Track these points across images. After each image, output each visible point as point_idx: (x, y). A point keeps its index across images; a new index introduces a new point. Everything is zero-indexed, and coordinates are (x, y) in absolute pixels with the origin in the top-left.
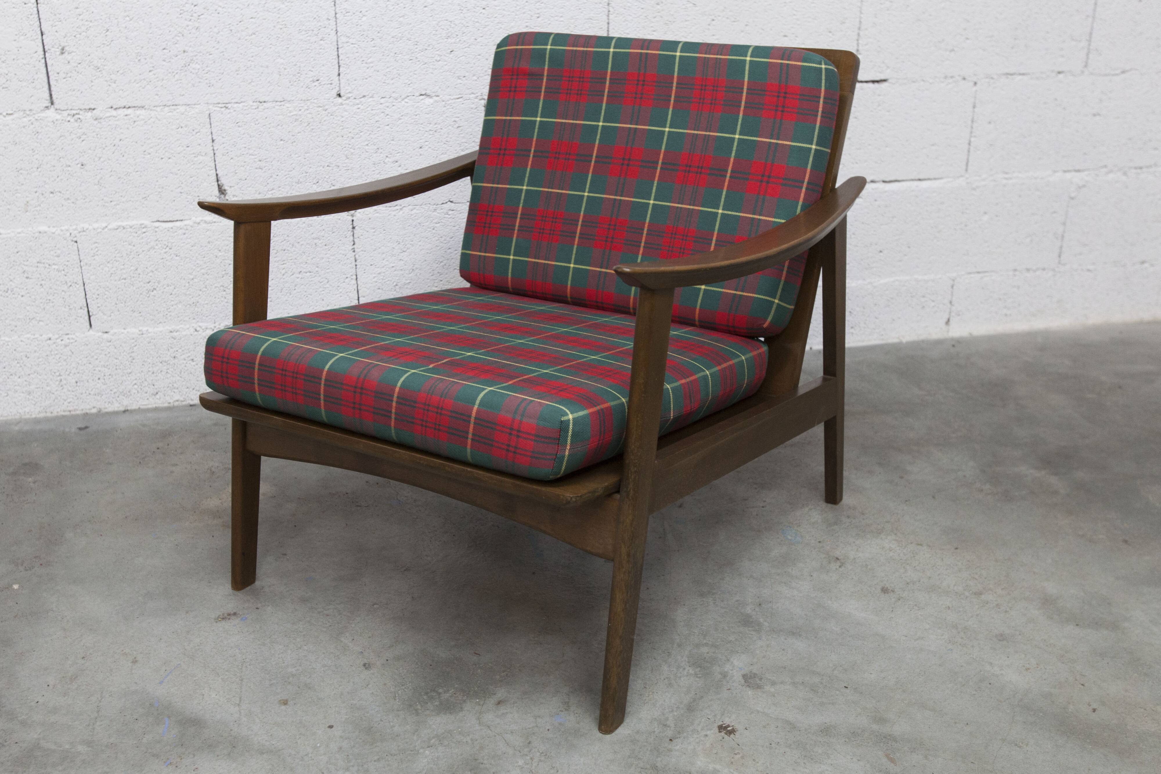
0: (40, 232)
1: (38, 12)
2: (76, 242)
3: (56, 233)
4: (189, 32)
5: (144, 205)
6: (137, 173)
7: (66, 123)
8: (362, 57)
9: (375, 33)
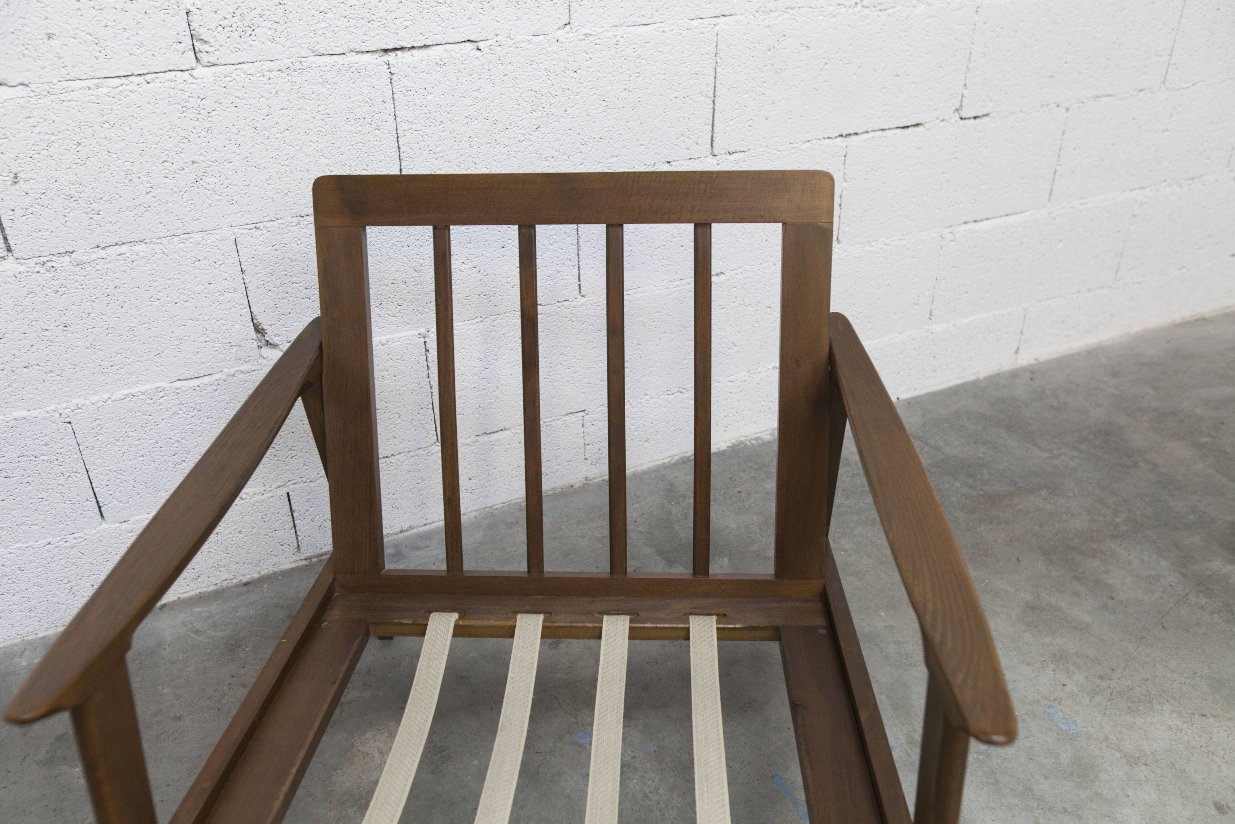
0: (16, 419)
2: (70, 423)
3: (40, 417)
4: (197, 136)
5: (157, 364)
6: (144, 326)
7: (34, 276)
9: (444, 115)
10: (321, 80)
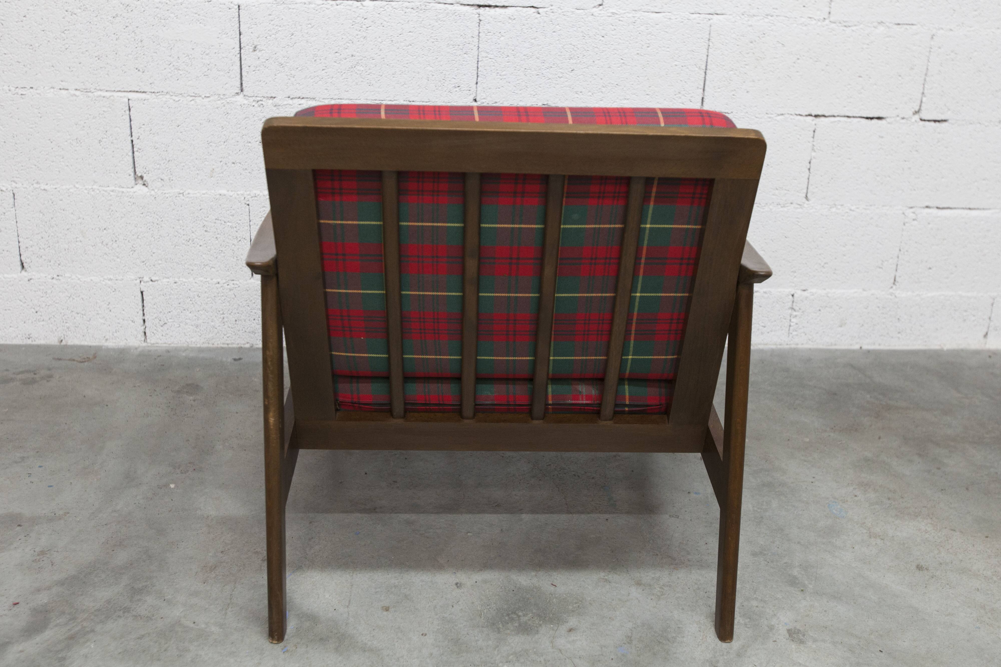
0: (220, 195)
1: (239, 16)
2: (248, 205)
3: (233, 196)
4: (358, 40)
7: (251, 107)
8: (497, 70)
9: (510, 51)
10: (436, 18)
